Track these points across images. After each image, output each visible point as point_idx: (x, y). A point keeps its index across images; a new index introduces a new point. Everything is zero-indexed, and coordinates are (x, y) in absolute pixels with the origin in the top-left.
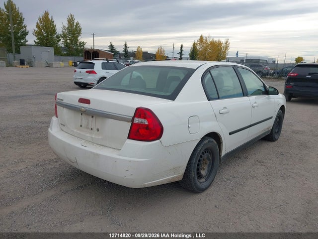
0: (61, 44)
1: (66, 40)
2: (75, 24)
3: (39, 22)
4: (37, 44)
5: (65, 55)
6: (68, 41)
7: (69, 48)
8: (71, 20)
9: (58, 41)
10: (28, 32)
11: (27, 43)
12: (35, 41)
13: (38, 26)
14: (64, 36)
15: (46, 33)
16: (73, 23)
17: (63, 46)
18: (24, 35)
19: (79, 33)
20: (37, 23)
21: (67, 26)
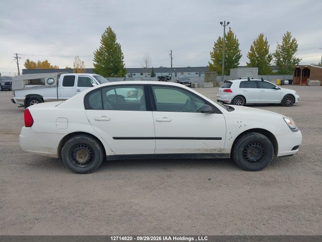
0: (273, 63)
1: (279, 59)
2: (291, 41)
3: (253, 45)
4: (249, 66)
5: (276, 74)
6: (282, 59)
7: (281, 66)
8: (287, 38)
9: (270, 61)
10: (241, 56)
11: (239, 65)
12: (247, 63)
13: (252, 49)
14: (277, 55)
15: (259, 54)
16: (290, 40)
17: (275, 65)
18: (237, 58)
19: (295, 50)
20: (252, 47)
21: (281, 44)
